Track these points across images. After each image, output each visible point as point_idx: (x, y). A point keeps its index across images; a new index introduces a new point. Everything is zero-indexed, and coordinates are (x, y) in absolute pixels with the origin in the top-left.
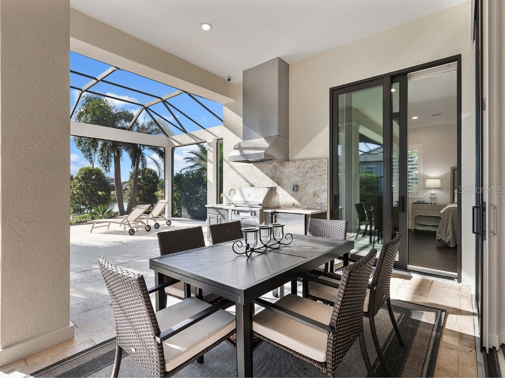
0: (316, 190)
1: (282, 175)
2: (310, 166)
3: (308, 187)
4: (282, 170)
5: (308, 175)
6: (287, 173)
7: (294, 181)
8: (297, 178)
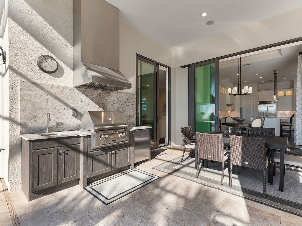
0: (130, 114)
1: (107, 102)
2: (127, 98)
3: (125, 112)
4: (107, 98)
5: (126, 104)
6: (111, 100)
7: (116, 107)
8: (119, 105)
